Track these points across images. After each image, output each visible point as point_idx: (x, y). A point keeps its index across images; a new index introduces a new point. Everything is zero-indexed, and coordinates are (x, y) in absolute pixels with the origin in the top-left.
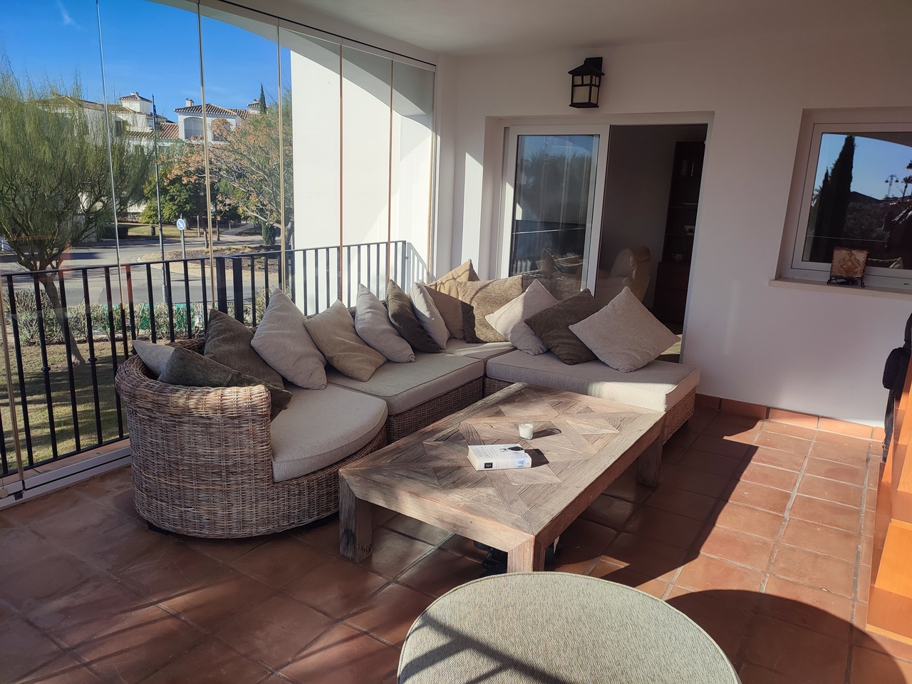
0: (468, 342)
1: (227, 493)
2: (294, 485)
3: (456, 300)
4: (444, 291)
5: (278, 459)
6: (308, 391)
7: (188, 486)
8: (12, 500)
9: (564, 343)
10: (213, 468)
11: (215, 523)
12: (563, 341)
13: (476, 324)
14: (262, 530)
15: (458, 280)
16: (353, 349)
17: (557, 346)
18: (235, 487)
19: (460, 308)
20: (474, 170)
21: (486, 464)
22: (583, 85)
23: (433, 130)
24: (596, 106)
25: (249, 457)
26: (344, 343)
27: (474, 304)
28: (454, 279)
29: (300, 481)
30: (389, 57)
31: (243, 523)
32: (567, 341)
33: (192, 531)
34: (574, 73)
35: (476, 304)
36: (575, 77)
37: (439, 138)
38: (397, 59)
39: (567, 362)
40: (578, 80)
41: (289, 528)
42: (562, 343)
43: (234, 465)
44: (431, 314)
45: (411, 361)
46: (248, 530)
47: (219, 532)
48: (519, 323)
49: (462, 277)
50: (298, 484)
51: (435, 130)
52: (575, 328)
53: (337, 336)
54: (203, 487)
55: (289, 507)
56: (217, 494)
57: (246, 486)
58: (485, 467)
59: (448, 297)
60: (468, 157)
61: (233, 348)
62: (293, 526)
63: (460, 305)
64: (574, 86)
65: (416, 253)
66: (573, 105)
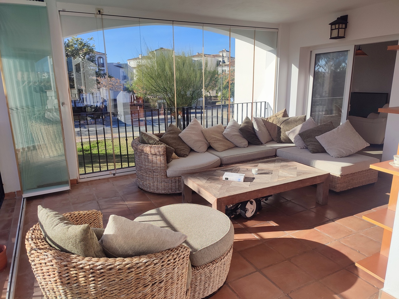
0: (278, 143)
1: (153, 178)
2: (173, 179)
3: (275, 125)
4: (270, 121)
5: (168, 170)
6: (198, 153)
7: (144, 174)
8: (112, 176)
9: (312, 144)
10: (149, 169)
11: (150, 187)
12: (312, 143)
13: (281, 135)
14: (163, 192)
15: (278, 117)
16: (220, 140)
17: (309, 145)
18: (155, 176)
19: (277, 129)
20: (295, 70)
21: (226, 178)
22: (336, 29)
23: (276, 56)
24: (343, 37)
25: (159, 167)
26: (216, 138)
27: (281, 127)
28: (276, 116)
29: (176, 178)
30: (253, 29)
31: (158, 188)
32: (314, 143)
33: (146, 189)
34: (332, 24)
35: (282, 127)
36: (332, 26)
37: (279, 58)
38: (257, 30)
39: (311, 152)
40: (333, 27)
41: (171, 193)
42: (311, 144)
43: (155, 169)
44: (259, 130)
45: (245, 147)
46: (159, 191)
47: (152, 190)
48: (297, 135)
49: (280, 115)
50: (175, 179)
51: (277, 56)
52: (318, 138)
53: (214, 135)
54: (147, 175)
55: (172, 186)
56: (151, 178)
57: (158, 177)
58: (226, 179)
59: (272, 124)
60: (293, 65)
61: (172, 136)
62: (173, 193)
63: (277, 127)
64: (332, 30)
65: (270, 106)
66: (331, 38)
